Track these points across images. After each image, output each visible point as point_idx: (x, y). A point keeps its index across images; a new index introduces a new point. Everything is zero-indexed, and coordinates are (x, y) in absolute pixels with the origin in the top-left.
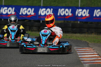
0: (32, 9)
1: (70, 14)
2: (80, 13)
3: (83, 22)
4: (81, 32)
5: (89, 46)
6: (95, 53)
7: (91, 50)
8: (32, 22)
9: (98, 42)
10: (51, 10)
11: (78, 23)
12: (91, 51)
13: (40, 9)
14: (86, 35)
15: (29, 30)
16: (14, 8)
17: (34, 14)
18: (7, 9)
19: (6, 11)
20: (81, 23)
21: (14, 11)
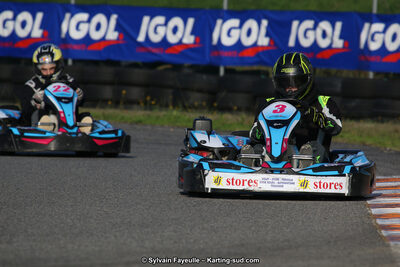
0: (185, 23)
1: (339, 43)
2: (377, 37)
3: (387, 75)
4: (378, 114)
8: (186, 71)
10: (259, 24)
13: (219, 22)
15: (175, 105)
16: (114, 17)
17: (195, 43)
18: (89, 21)
19: (84, 28)
20: (378, 77)
21: (116, 29)
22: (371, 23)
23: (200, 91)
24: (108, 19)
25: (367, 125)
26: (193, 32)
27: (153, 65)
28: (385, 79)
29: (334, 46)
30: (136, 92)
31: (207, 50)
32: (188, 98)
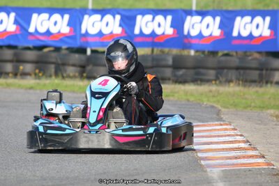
0: (62, 18)
2: (195, 26)
3: (203, 52)
4: (198, 79)
5: (221, 119)
6: (239, 138)
7: (226, 129)
8: (64, 52)
9: (245, 108)
11: (189, 56)
12: (228, 133)
13: (86, 17)
14: (214, 88)
20: (197, 54)
21: (14, 23)
22: (192, 16)
23: (74, 65)
24: (8, 16)
25: (190, 87)
26: (69, 24)
27: (40, 48)
28: (202, 56)
29: (166, 33)
30: (28, 67)
31: (78, 37)
32: (65, 71)
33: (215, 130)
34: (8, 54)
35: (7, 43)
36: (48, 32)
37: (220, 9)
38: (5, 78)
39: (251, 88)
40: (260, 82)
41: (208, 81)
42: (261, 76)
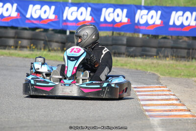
1: (125, 20)
3: (148, 35)
4: (144, 54)
5: (159, 83)
6: (172, 97)
7: (163, 91)
8: (50, 32)
11: (138, 38)
12: (165, 93)
13: (67, 8)
14: (155, 61)
18: (3, 7)
20: (144, 37)
21: (16, 11)
22: (141, 10)
23: (57, 42)
24: (12, 6)
25: (139, 60)
26: (54, 13)
27: (34, 29)
28: (148, 38)
29: (123, 21)
30: (25, 42)
31: (61, 22)
32: (51, 46)
33: (156, 90)
34: (11, 32)
35: (10, 25)
36: (40, 18)
37: (161, 5)
38: (9, 49)
39: (181, 62)
40: (187, 58)
41: (151, 56)
42: (188, 53)
